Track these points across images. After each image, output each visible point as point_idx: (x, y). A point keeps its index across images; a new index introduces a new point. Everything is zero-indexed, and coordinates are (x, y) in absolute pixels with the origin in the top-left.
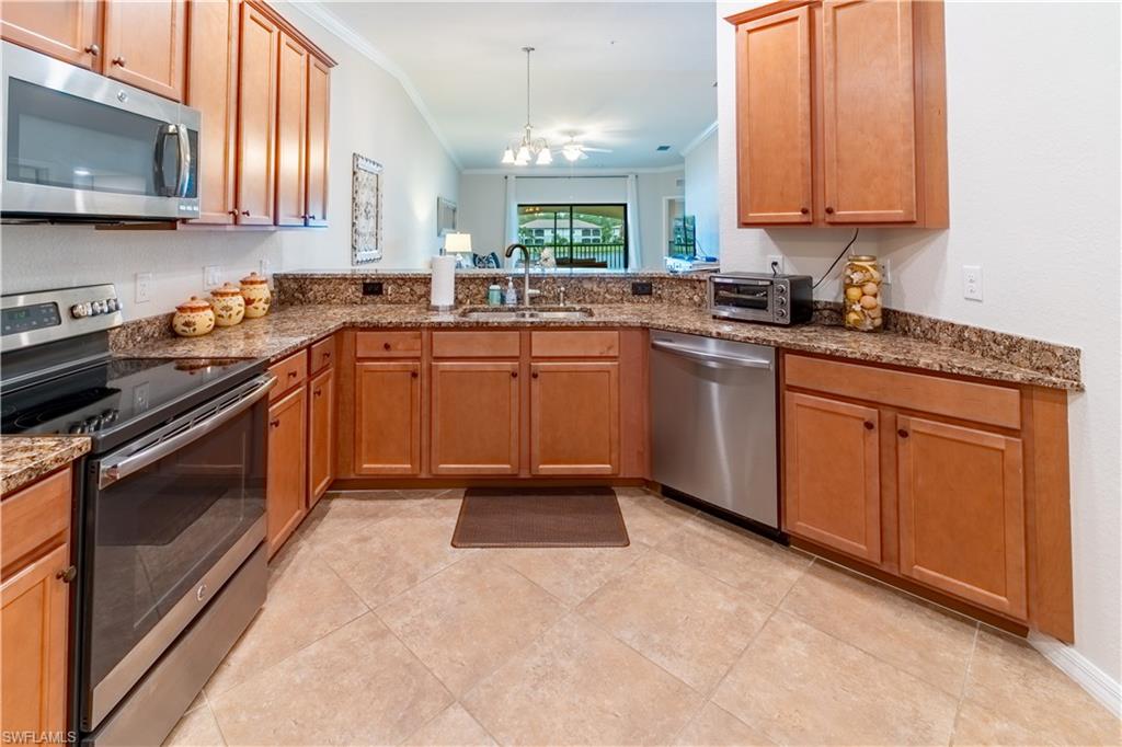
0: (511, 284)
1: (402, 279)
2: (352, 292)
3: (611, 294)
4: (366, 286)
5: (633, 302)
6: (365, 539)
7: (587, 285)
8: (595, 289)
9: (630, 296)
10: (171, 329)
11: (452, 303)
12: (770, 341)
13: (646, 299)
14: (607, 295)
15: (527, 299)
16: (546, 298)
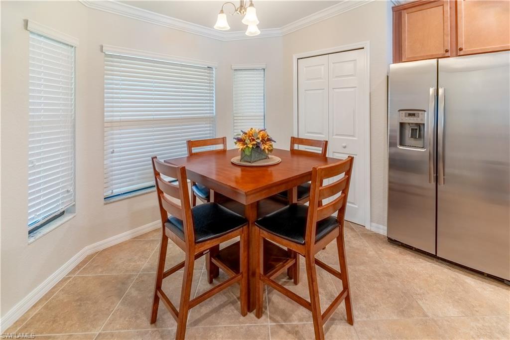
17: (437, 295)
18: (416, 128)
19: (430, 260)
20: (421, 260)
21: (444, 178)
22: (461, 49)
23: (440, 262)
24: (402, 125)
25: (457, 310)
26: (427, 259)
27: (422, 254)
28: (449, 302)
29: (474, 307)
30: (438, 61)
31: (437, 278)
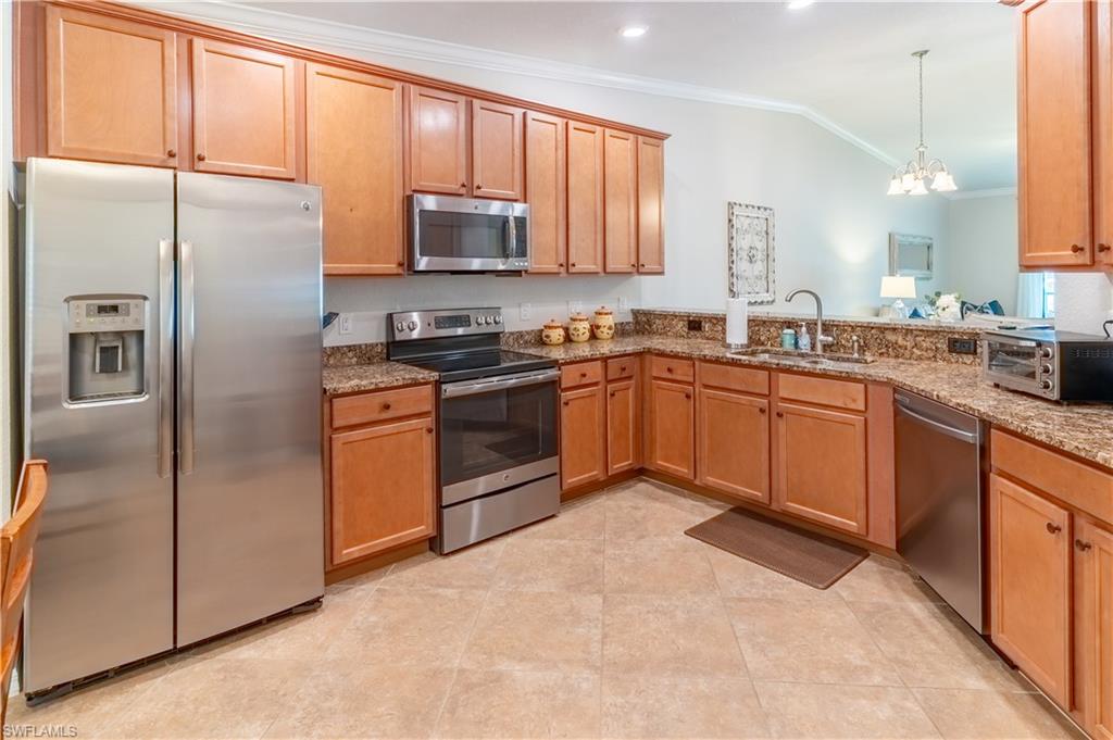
0: (804, 329)
1: (716, 319)
2: (681, 326)
3: (920, 349)
4: (690, 322)
5: (949, 362)
6: (636, 508)
7: (891, 337)
8: (901, 342)
9: (946, 355)
10: (540, 339)
11: (746, 342)
12: (974, 410)
13: (968, 359)
14: (915, 350)
15: (819, 346)
16: (844, 347)
17: (212, 730)
18: (115, 344)
19: (157, 672)
20: (138, 686)
21: (194, 453)
22: (201, 159)
23: (180, 660)
24: (75, 340)
25: (259, 723)
26: (150, 674)
27: (132, 673)
28: (238, 723)
29: (276, 692)
30: (175, 176)
31: (192, 698)
